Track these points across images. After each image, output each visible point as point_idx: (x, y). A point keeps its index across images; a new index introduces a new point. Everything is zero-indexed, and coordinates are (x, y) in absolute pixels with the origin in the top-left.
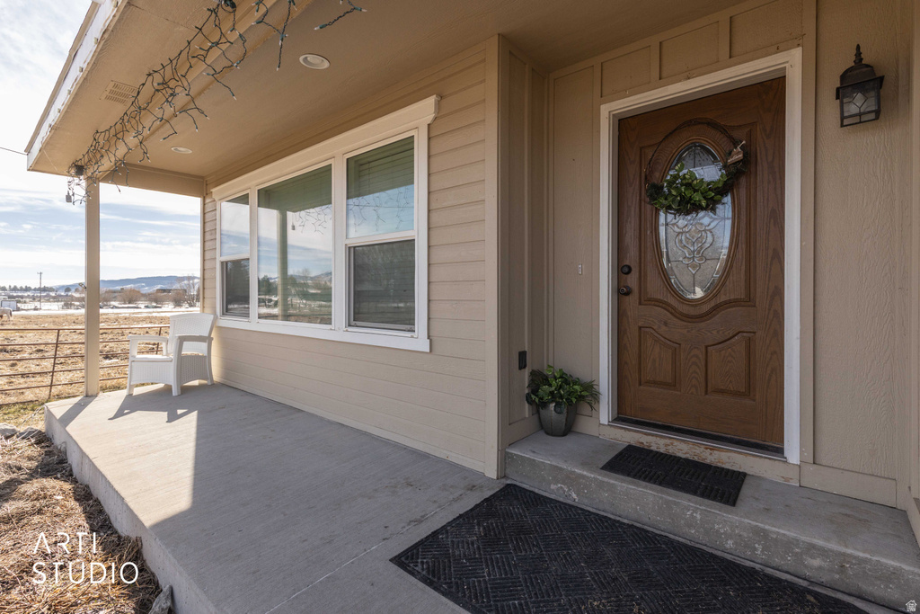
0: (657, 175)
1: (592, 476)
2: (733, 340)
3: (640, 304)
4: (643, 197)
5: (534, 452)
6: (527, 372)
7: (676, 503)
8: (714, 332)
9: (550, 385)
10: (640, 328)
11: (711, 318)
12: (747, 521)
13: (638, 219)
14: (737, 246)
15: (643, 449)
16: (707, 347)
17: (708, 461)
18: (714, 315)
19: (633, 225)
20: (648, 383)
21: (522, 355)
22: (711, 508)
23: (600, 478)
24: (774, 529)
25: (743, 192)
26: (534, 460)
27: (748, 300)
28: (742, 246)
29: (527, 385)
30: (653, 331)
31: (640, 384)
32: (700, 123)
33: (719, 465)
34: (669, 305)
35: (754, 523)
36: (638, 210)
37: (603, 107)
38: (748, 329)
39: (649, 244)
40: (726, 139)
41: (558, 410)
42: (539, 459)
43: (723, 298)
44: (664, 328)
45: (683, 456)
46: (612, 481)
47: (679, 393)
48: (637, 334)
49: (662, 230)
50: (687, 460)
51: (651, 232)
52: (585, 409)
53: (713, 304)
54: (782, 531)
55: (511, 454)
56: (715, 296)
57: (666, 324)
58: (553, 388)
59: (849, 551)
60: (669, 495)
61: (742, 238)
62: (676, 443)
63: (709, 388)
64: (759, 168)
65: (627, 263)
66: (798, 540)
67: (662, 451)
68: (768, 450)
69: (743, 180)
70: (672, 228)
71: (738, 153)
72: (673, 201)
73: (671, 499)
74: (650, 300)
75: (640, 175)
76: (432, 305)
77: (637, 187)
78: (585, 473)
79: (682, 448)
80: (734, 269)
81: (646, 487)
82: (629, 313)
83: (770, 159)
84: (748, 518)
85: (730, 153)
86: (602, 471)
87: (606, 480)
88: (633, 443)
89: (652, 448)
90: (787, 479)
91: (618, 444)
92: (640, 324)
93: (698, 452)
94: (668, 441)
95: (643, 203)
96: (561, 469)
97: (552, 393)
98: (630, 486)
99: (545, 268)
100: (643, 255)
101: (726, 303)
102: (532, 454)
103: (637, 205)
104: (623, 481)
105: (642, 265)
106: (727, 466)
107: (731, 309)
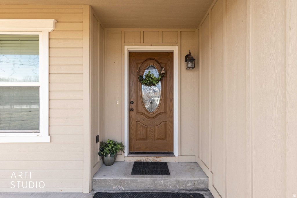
0: (141, 73)
1: (129, 179)
2: (161, 124)
3: (136, 114)
4: (137, 79)
5: (105, 176)
6: (99, 143)
7: (156, 180)
8: (157, 122)
9: (109, 147)
10: (136, 122)
11: (156, 118)
12: (175, 179)
13: (135, 86)
14: (162, 97)
15: (139, 162)
16: (155, 126)
17: (157, 161)
18: (157, 117)
19: (134, 88)
20: (139, 139)
21: (97, 137)
22: (166, 178)
23: (132, 179)
24: (181, 179)
25: (164, 82)
26: (106, 179)
27: (165, 113)
28: (164, 97)
29: (99, 148)
30: (140, 123)
31: (136, 140)
32: (153, 59)
33: (160, 161)
34: (145, 114)
35: (176, 179)
36: (135, 83)
37: (125, 46)
38: (165, 121)
39: (139, 95)
40: (159, 66)
41: (112, 156)
42: (107, 178)
43: (159, 112)
44: (143, 121)
45: (151, 161)
46: (136, 179)
47: (147, 141)
48: (135, 124)
49: (143, 90)
50: (152, 162)
51: (140, 91)
52: (119, 152)
53: (156, 114)
54: (182, 179)
55: (95, 180)
56: (157, 111)
57: (144, 120)
58: (110, 148)
59: (196, 179)
60: (154, 178)
61: (164, 95)
62: (148, 158)
63: (156, 139)
64: (167, 76)
65: (132, 100)
66: (185, 180)
67: (144, 161)
68: (170, 154)
69: (164, 78)
70: (145, 90)
71: (163, 71)
72: (147, 82)
73: (155, 179)
74: (139, 113)
75: (136, 72)
76: (51, 119)
77: (135, 76)
78: (127, 179)
79: (150, 159)
80: (162, 104)
81: (147, 177)
82: (133, 117)
83: (170, 74)
84: (174, 178)
85: (161, 70)
86: (132, 176)
87: (134, 179)
88: (136, 161)
89: (141, 161)
90: (175, 161)
91: (131, 162)
92: (136, 120)
93: (154, 159)
94: (146, 158)
95: (137, 81)
96: (117, 180)
97: (109, 150)
98: (142, 179)
99: (104, 102)
100: (137, 98)
101: (160, 113)
102: (104, 177)
103: (135, 82)
104: (140, 177)
105: (137, 101)
106: (162, 161)
107: (161, 115)
